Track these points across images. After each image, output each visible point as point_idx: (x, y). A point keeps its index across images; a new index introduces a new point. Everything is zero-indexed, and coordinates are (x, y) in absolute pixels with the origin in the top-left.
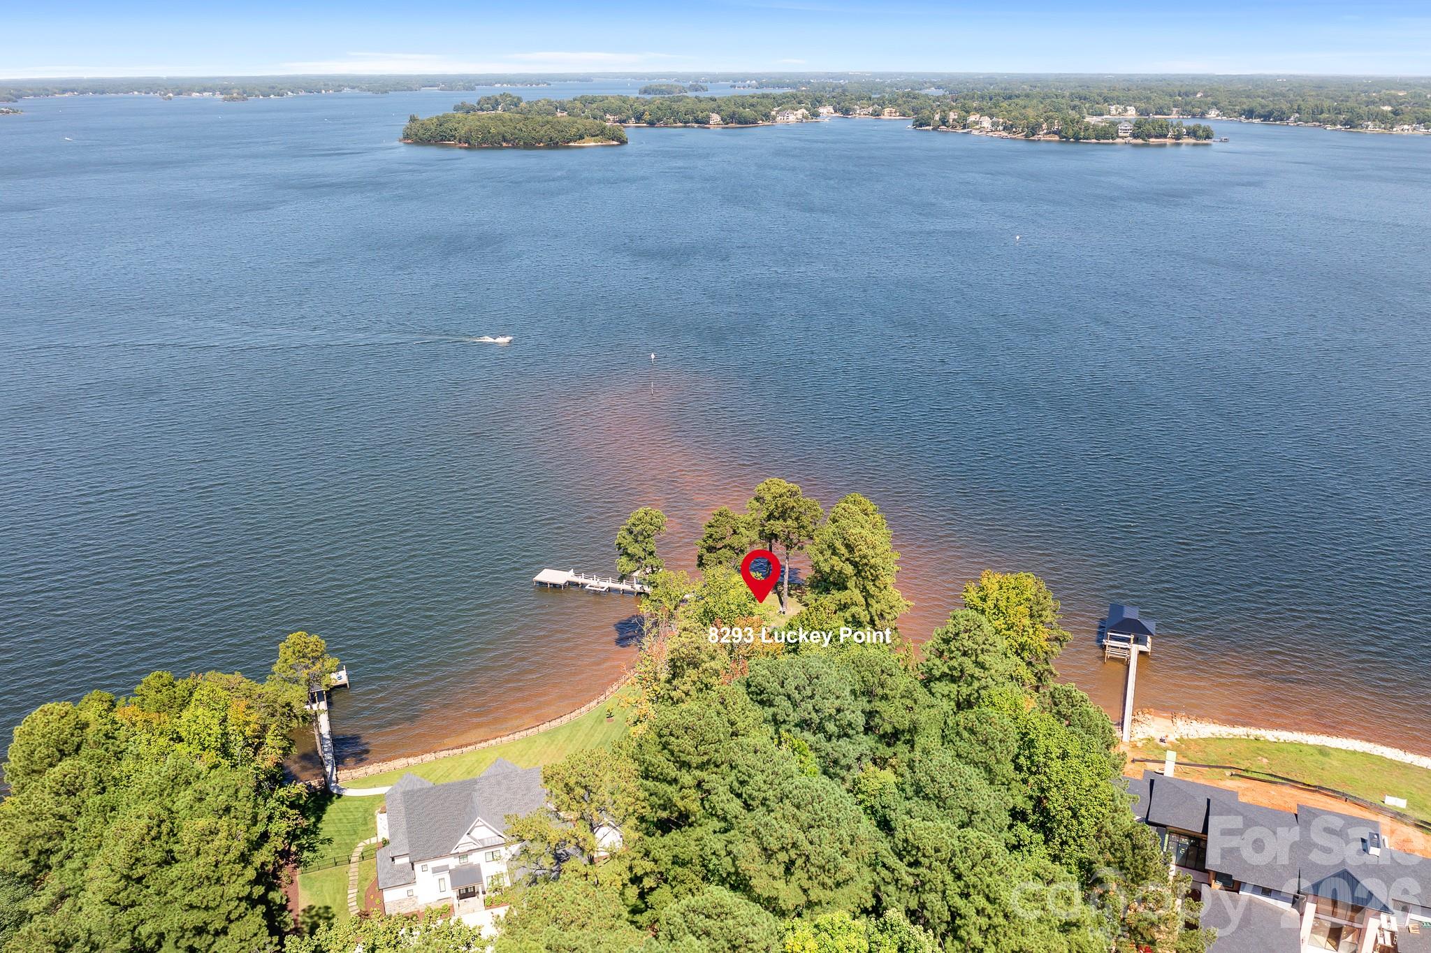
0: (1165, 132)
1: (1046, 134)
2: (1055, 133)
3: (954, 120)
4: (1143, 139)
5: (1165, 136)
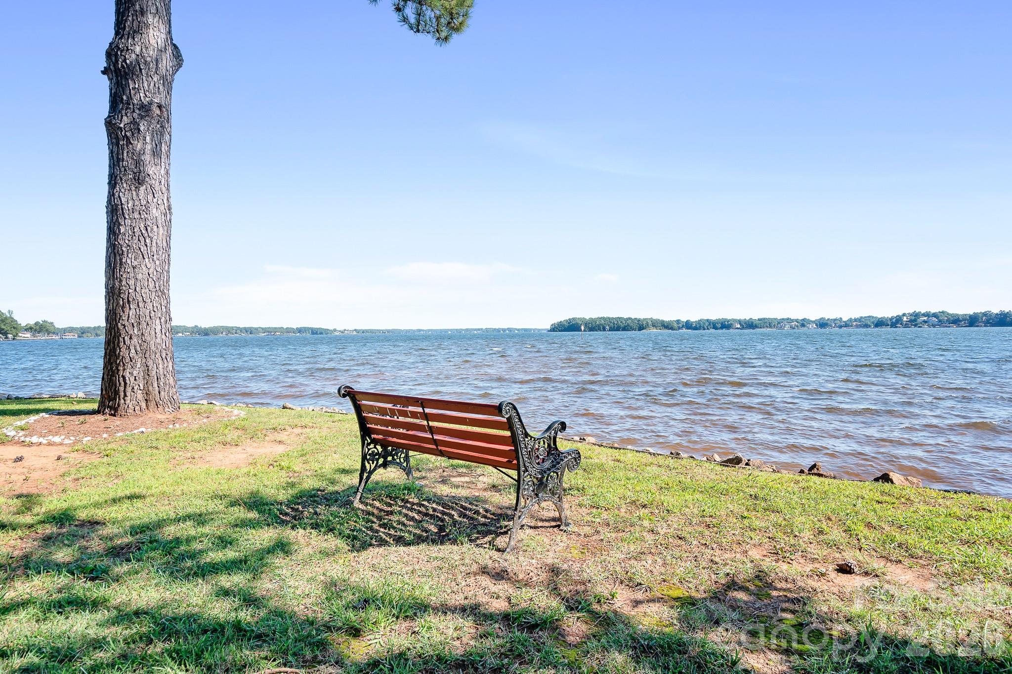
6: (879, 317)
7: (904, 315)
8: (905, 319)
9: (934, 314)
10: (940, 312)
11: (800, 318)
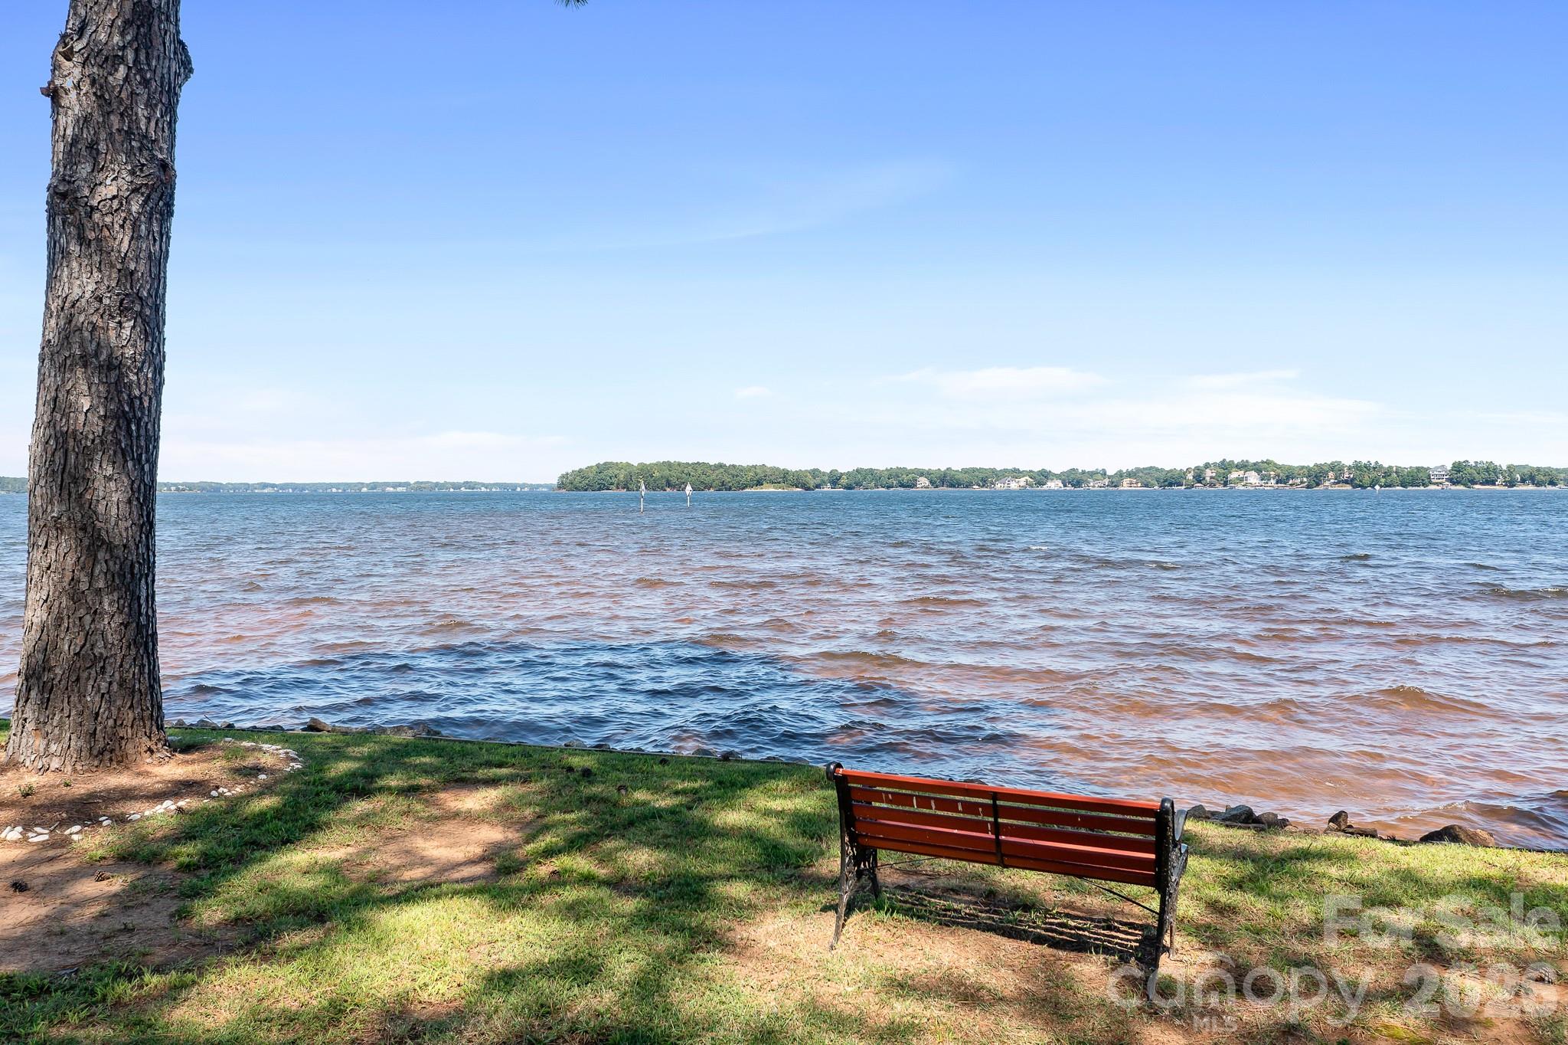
0: (1493, 476)
1: (1335, 483)
2: (1346, 482)
3: (1211, 478)
4: (1465, 485)
5: (1493, 483)
6: (1167, 468)
7: (1207, 466)
8: (1209, 473)
9: (1255, 464)
10: (1263, 462)
11: (1036, 469)
